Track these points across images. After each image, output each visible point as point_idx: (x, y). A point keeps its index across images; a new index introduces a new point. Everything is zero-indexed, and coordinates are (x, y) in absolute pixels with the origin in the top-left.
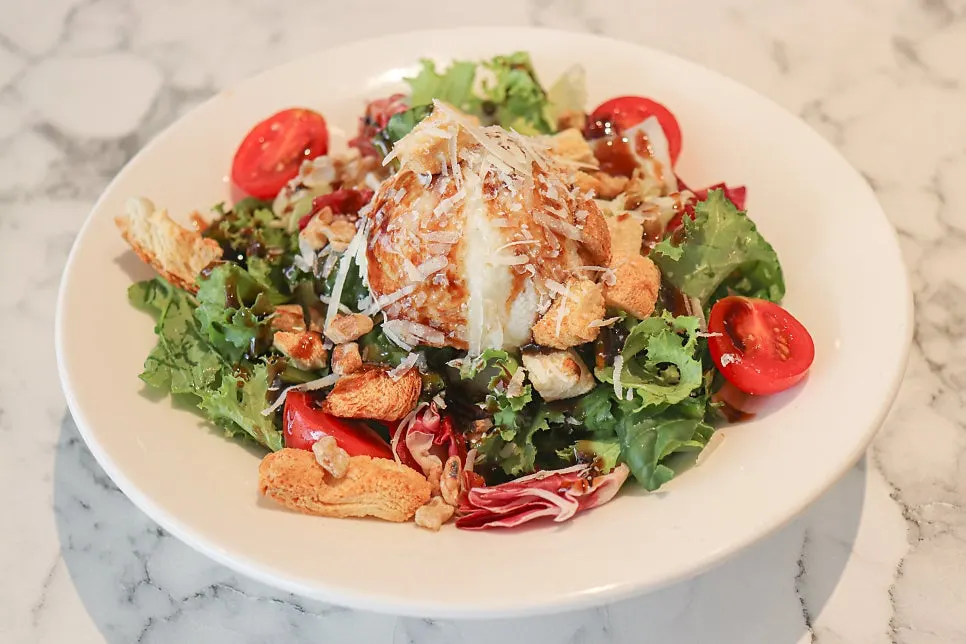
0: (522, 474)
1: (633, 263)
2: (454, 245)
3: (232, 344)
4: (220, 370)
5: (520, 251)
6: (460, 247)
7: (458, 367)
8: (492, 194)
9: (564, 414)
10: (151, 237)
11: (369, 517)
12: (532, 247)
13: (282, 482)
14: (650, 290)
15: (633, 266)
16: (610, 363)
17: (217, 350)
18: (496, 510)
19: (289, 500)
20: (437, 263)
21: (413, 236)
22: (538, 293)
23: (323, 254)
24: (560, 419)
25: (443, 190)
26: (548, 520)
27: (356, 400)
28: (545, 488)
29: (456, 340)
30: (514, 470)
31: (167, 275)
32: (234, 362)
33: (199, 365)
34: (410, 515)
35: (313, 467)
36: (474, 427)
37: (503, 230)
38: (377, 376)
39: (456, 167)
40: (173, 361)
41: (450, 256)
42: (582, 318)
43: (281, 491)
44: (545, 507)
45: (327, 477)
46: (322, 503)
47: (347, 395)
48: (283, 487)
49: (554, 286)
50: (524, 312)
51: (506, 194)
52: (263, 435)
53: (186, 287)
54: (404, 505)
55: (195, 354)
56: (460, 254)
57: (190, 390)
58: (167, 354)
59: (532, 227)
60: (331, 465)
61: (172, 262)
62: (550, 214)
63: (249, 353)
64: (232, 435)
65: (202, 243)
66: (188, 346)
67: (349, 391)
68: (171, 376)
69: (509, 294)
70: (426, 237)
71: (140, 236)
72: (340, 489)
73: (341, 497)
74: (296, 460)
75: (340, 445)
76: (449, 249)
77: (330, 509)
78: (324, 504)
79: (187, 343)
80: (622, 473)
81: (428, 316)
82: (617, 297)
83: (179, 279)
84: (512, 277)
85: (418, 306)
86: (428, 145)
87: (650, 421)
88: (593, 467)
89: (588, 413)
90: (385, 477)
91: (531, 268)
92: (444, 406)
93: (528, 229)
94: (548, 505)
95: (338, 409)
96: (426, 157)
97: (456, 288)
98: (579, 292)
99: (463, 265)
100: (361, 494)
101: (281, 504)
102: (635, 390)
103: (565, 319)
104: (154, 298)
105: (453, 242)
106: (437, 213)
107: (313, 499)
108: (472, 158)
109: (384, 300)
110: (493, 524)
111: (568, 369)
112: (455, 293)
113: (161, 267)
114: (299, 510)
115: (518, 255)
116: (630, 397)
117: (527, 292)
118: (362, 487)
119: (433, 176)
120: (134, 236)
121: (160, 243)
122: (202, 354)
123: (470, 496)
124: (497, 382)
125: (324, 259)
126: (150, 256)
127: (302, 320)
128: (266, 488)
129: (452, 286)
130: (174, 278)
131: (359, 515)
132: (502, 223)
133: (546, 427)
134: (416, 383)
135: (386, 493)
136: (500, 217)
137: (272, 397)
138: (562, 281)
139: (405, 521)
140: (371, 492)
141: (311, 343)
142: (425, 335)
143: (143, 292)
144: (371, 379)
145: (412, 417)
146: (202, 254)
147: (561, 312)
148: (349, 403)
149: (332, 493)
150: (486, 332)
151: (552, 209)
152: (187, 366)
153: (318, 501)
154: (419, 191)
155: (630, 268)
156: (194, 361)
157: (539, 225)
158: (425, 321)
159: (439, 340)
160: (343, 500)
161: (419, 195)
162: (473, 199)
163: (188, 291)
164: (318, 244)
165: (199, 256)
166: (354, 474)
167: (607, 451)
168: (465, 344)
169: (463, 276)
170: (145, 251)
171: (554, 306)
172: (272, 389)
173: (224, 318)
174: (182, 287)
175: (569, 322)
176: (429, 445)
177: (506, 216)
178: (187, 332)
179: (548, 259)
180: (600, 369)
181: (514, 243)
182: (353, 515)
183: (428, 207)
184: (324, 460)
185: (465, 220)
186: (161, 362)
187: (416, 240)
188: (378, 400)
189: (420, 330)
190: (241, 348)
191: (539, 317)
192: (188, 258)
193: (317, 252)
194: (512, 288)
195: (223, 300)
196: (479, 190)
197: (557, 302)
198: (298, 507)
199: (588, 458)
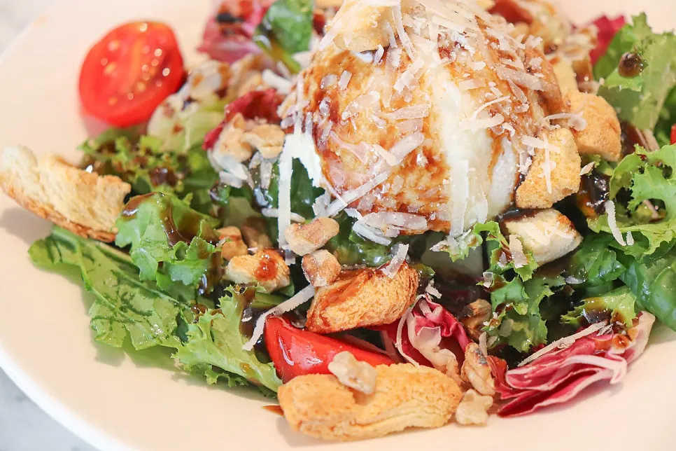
0: (533, 349)
1: (591, 103)
2: (426, 119)
3: (181, 282)
4: (179, 314)
5: (494, 111)
6: (432, 119)
7: (446, 250)
8: (449, 57)
9: (562, 275)
10: (43, 189)
11: (410, 429)
12: (504, 104)
13: (317, 412)
14: (614, 129)
15: (592, 107)
16: (601, 210)
17: (166, 294)
18: (544, 387)
19: (326, 431)
20: (410, 143)
21: (376, 119)
22: (516, 153)
23: (253, 164)
24: (560, 282)
25: (396, 63)
26: (604, 384)
27: (356, 309)
28: (579, 353)
29: (436, 222)
30: (525, 346)
31: (71, 226)
32: (190, 302)
33: (154, 312)
34: (449, 417)
35: (337, 388)
36: (471, 310)
37: (472, 92)
38: (370, 277)
39: (404, 37)
40: (122, 316)
41: (425, 130)
42: (569, 169)
43: (317, 423)
44: (593, 373)
45: (358, 396)
46: (360, 425)
47: (344, 305)
48: (319, 417)
49: (530, 141)
50: (505, 176)
51: (464, 54)
52: (254, 372)
53: (95, 236)
54: (443, 405)
55: (142, 302)
56: (433, 127)
57: (155, 342)
58: (112, 310)
59: (498, 83)
60: (359, 381)
61: (75, 211)
62: (508, 66)
63: (201, 286)
64: (215, 381)
65: (107, 182)
66: (127, 297)
67: (344, 301)
68: (128, 333)
69: (490, 160)
70: (393, 117)
71: (29, 189)
72: (375, 405)
73: (379, 414)
74: (316, 386)
75: (359, 359)
76: (421, 124)
77: (369, 429)
78: (362, 425)
79: (125, 294)
80: (647, 321)
81: (405, 203)
82: (590, 141)
83: (85, 228)
84: (490, 140)
85: (395, 193)
86: (374, 17)
87: (663, 261)
88: (614, 323)
89: (588, 268)
90: (418, 381)
91: (507, 126)
92: (439, 296)
93: (496, 87)
94: (595, 369)
95: (339, 323)
96: (373, 30)
97: (434, 164)
98: (557, 142)
99: (438, 138)
100: (398, 405)
101: (317, 436)
102: (633, 233)
103: (552, 173)
104: (60, 255)
105: (424, 115)
106: (398, 87)
107: (350, 423)
108: (418, 23)
109: (351, 196)
110: (545, 403)
111: (564, 225)
112: (435, 169)
113: (63, 219)
114: (336, 440)
115: (494, 115)
116: (630, 241)
117: (505, 154)
118: (398, 397)
119: (384, 48)
120: (22, 191)
121: (55, 192)
122: (151, 301)
123: (509, 381)
124: (499, 254)
125: (258, 169)
126: (47, 208)
127: (241, 241)
128: (301, 423)
129: (431, 162)
130: (80, 228)
131: (398, 429)
132: (470, 84)
133: (550, 293)
134: (412, 275)
135: (423, 398)
136: (465, 79)
137: (248, 330)
138: (536, 135)
139: (445, 424)
140: (407, 400)
141: (272, 262)
142: (407, 223)
143: (45, 252)
144: (365, 281)
145: (408, 315)
146: (107, 195)
147: (547, 167)
148: (349, 312)
149: (366, 412)
150: (470, 205)
151: (509, 62)
152: (140, 318)
153: (356, 424)
154: (366, 70)
155: (591, 109)
156: (145, 310)
157: (503, 81)
158: (403, 208)
159: (420, 225)
160: (380, 417)
161: (368, 75)
162: (433, 65)
163: (96, 240)
164: (245, 155)
165: (103, 197)
166: (384, 386)
167: (621, 303)
168: (447, 223)
169: (441, 150)
170: (40, 205)
171: (536, 162)
172: (244, 320)
173: (172, 254)
174: (89, 236)
175: (557, 176)
176: (438, 339)
177: (470, 77)
178: (119, 282)
179: (521, 115)
180: (593, 219)
181: (487, 104)
182: (393, 430)
183: (385, 84)
184: (350, 379)
185: (430, 89)
186: (111, 320)
187: (382, 123)
188: (377, 303)
189: (399, 219)
190: (192, 285)
191: (520, 179)
192: (90, 203)
193: (246, 163)
194: (492, 152)
195: (163, 235)
196: (436, 55)
197: (538, 158)
198: (336, 436)
199: (606, 316)
